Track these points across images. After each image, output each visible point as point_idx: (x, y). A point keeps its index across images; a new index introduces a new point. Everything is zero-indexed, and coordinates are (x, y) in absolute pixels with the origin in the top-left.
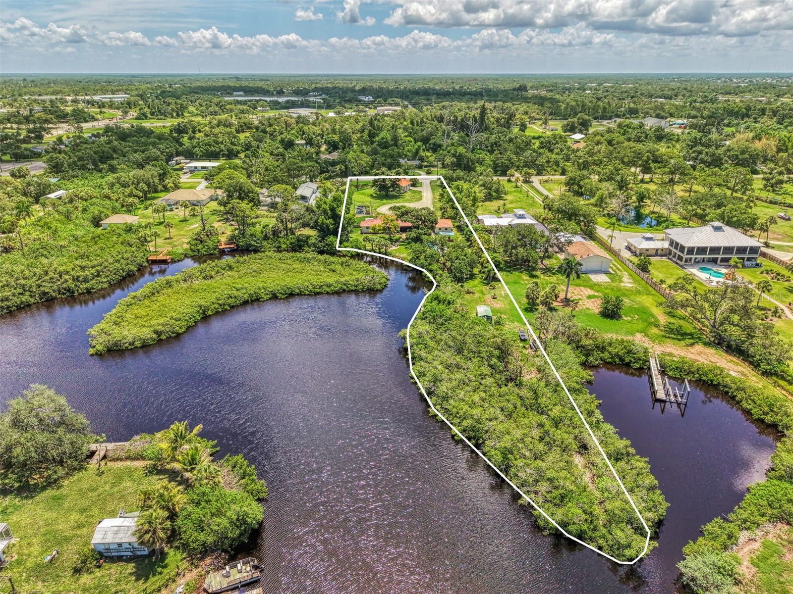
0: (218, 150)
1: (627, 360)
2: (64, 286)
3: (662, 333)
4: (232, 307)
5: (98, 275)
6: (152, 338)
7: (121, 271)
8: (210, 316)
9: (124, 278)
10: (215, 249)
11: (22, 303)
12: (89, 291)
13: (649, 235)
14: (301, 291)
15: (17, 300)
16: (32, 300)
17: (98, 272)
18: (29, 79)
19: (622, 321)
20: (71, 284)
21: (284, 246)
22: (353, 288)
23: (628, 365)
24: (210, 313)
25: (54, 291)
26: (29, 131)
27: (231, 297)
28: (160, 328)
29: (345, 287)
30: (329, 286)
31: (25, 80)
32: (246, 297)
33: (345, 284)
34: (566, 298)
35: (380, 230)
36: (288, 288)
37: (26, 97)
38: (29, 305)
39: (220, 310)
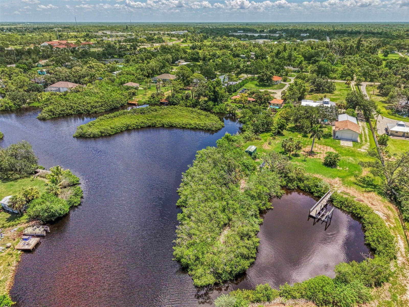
0: (197, 57)
1: (312, 190)
2: (87, 109)
3: (356, 181)
4: (142, 127)
5: (102, 106)
6: (98, 134)
7: (112, 106)
8: (130, 129)
9: (113, 109)
10: (158, 102)
11: (69, 113)
12: (96, 112)
13: (401, 123)
14: (176, 125)
15: (67, 112)
16: (73, 113)
17: (102, 104)
18: (155, 24)
19: (334, 169)
20: (89, 109)
21: (188, 104)
22: (201, 128)
23: (312, 193)
24: (130, 128)
25: (82, 110)
26: (131, 46)
27: (143, 123)
28: (103, 131)
29: (197, 127)
30: (191, 125)
31: (154, 25)
32: (150, 124)
33: (198, 125)
34: (311, 151)
35: (237, 101)
36: (171, 123)
37: (146, 32)
38: (71, 115)
39: (135, 128)
